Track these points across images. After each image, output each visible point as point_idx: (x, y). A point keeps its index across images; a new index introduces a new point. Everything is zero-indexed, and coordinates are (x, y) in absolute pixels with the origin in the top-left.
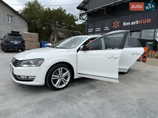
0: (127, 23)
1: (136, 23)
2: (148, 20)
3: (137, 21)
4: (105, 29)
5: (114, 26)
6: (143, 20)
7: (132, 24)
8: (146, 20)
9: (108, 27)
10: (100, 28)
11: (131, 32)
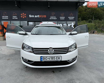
0: (32, 16)
1: (38, 17)
2: (44, 16)
3: (39, 16)
4: (14, 17)
5: (22, 17)
6: (42, 16)
7: (35, 17)
8: (43, 16)
9: (16, 17)
10: (8, 17)
11: (35, 22)
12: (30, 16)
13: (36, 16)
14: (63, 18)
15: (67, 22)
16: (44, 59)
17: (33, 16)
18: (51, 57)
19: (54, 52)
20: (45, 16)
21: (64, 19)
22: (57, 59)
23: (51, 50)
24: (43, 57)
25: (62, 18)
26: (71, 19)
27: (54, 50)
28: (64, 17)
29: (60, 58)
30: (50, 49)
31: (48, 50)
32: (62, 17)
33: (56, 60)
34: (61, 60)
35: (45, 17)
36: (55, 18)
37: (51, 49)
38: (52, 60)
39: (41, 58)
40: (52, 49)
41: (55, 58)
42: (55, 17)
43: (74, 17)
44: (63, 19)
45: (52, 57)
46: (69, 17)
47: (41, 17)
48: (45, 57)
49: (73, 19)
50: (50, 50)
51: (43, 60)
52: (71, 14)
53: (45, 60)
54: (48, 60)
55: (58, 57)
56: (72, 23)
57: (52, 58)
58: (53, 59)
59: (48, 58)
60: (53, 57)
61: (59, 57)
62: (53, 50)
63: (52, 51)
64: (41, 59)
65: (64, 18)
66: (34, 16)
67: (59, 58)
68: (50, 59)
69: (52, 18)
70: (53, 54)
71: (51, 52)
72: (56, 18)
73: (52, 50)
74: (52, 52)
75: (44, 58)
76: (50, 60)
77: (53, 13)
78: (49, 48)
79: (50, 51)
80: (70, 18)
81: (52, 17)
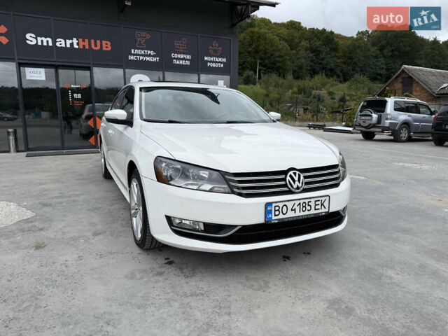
1: (72, 44)
7: (58, 45)
8: (98, 42)
11: (57, 67)
12: (31, 39)
13: (61, 43)
14: (184, 59)
15: (201, 75)
16: (277, 213)
17: (46, 41)
18: (298, 202)
19: (306, 184)
20: (107, 46)
21: (188, 63)
22: (317, 207)
23: (296, 179)
24: (274, 205)
25: (182, 59)
26: (214, 65)
27: (305, 177)
28: (189, 57)
29: (326, 204)
30: (291, 173)
31: (284, 179)
32: (182, 56)
33: (313, 211)
34: (327, 210)
35: (104, 49)
36: (150, 55)
37: (295, 174)
38: (302, 213)
39: (269, 208)
40: (297, 173)
41: (312, 204)
42: (152, 53)
43: (224, 60)
44: (182, 62)
45: (302, 202)
46: (206, 58)
47: (87, 47)
48: (281, 205)
49: (222, 66)
50: (291, 176)
51: (274, 218)
52: (215, 44)
53: (281, 216)
54: (290, 214)
55: (320, 199)
56: (219, 81)
57: (303, 207)
58: (304, 209)
59: (289, 209)
60: (306, 201)
61: (323, 199)
62: (302, 178)
63: (299, 180)
64: (267, 212)
65: (188, 60)
66: (54, 42)
67: (322, 204)
68: (295, 210)
69: (137, 54)
70: (305, 191)
71: (297, 183)
72: (154, 56)
73: (299, 176)
74: (300, 185)
75: (277, 208)
76: (298, 214)
77: (143, 36)
78: (286, 169)
79: (294, 181)
80: (210, 62)
81: (139, 52)
